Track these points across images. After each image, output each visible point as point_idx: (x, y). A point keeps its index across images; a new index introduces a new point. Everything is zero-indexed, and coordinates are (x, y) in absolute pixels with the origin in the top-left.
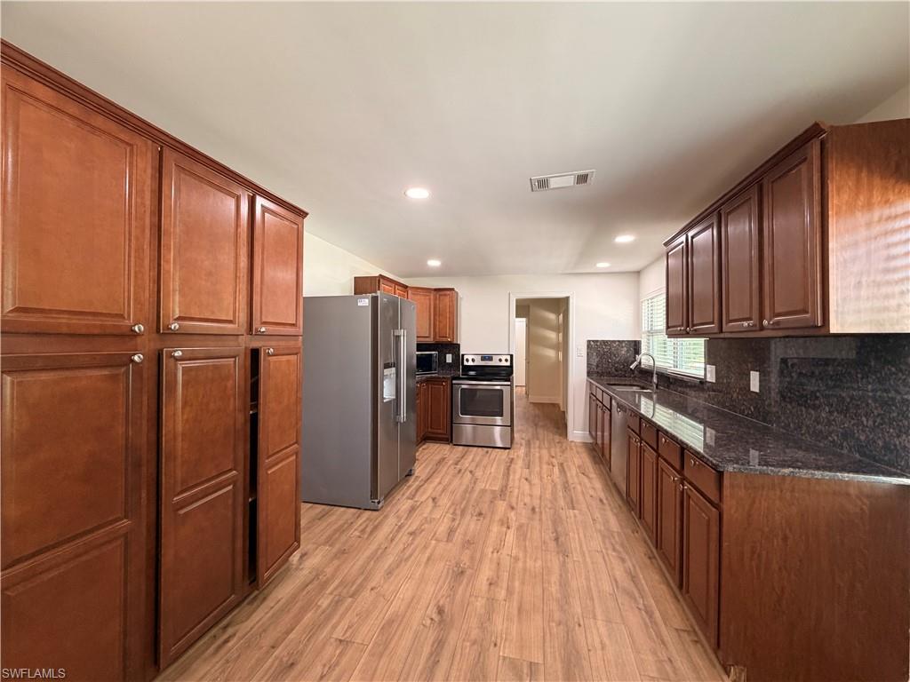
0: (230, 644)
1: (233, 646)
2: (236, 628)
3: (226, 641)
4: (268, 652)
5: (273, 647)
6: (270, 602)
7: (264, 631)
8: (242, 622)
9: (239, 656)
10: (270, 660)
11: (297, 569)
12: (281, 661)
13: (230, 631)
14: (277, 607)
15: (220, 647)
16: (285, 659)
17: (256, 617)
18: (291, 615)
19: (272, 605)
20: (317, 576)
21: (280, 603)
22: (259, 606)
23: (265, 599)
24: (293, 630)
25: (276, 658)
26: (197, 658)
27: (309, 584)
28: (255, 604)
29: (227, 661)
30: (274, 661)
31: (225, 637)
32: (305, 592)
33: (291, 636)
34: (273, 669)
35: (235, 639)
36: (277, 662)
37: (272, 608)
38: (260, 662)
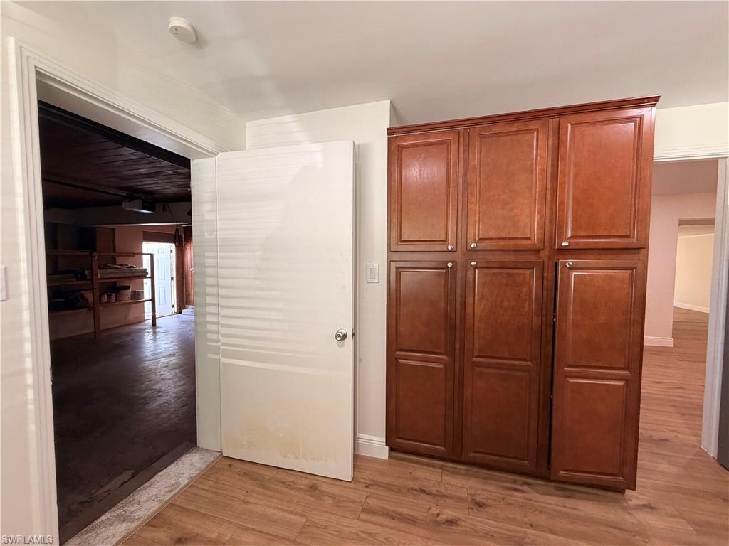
0: (516, 494)
1: (516, 497)
2: (531, 490)
3: (516, 490)
4: (525, 523)
5: (531, 526)
6: (569, 502)
7: (541, 512)
8: (538, 492)
9: (510, 504)
10: (520, 528)
11: (624, 508)
12: (524, 538)
13: (526, 488)
14: (568, 510)
15: (510, 489)
16: (527, 540)
17: (548, 499)
18: (570, 526)
19: (567, 505)
20: (636, 533)
21: (574, 512)
22: (559, 496)
23: (569, 497)
24: (558, 535)
25: (524, 533)
26: (496, 480)
27: (620, 529)
28: (559, 493)
29: (503, 499)
30: (520, 532)
31: (519, 487)
32: (605, 529)
33: (550, 536)
34: (515, 534)
35: (520, 495)
36: (520, 535)
37: (565, 507)
38: (514, 521)
